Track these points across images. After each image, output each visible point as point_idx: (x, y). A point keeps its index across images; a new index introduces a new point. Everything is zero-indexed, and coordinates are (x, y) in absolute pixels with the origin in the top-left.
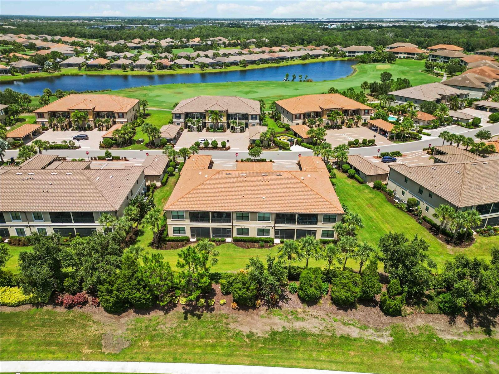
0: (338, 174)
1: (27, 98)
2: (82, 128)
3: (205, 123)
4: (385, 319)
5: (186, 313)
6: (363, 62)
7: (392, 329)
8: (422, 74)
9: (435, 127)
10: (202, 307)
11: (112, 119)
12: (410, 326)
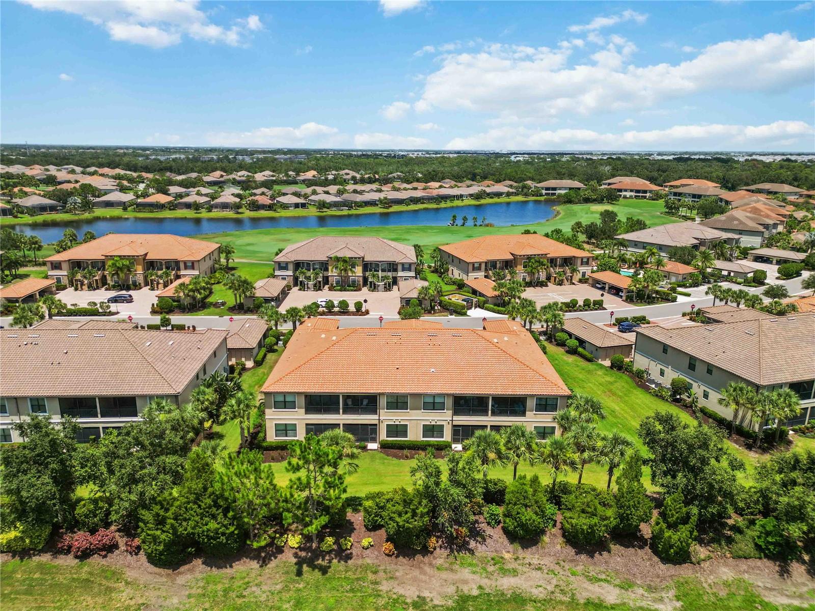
0: (551, 348)
1: (36, 243)
2: (124, 285)
3: (327, 277)
4: (663, 569)
5: (299, 564)
6: (570, 202)
7: (678, 587)
8: (663, 217)
9: (696, 284)
10: (330, 552)
11: (174, 272)
12: (710, 581)
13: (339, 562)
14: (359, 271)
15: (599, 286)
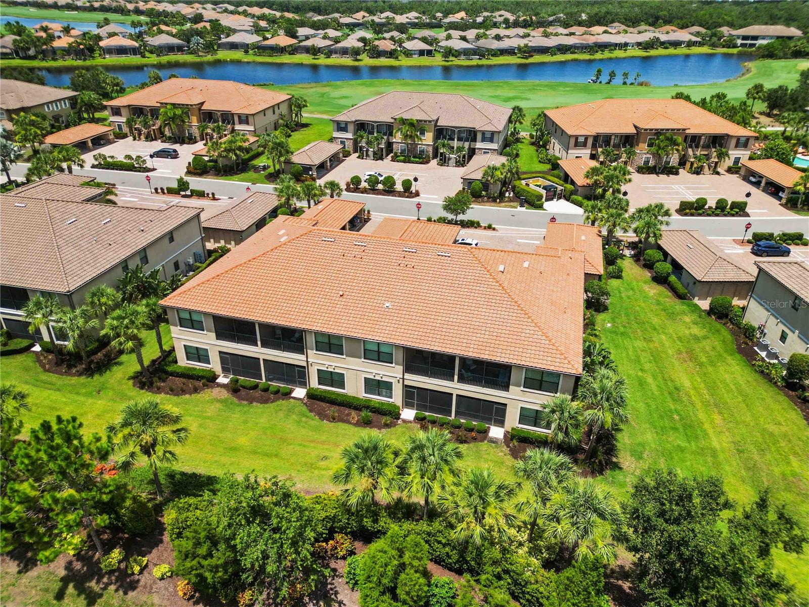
0: (632, 269)
1: (117, 85)
3: (391, 144)
5: (67, 581)
6: (771, 56)
10: (110, 573)
11: (229, 126)
13: (117, 590)
14: (428, 139)
15: (753, 180)
